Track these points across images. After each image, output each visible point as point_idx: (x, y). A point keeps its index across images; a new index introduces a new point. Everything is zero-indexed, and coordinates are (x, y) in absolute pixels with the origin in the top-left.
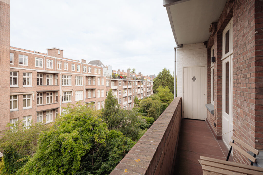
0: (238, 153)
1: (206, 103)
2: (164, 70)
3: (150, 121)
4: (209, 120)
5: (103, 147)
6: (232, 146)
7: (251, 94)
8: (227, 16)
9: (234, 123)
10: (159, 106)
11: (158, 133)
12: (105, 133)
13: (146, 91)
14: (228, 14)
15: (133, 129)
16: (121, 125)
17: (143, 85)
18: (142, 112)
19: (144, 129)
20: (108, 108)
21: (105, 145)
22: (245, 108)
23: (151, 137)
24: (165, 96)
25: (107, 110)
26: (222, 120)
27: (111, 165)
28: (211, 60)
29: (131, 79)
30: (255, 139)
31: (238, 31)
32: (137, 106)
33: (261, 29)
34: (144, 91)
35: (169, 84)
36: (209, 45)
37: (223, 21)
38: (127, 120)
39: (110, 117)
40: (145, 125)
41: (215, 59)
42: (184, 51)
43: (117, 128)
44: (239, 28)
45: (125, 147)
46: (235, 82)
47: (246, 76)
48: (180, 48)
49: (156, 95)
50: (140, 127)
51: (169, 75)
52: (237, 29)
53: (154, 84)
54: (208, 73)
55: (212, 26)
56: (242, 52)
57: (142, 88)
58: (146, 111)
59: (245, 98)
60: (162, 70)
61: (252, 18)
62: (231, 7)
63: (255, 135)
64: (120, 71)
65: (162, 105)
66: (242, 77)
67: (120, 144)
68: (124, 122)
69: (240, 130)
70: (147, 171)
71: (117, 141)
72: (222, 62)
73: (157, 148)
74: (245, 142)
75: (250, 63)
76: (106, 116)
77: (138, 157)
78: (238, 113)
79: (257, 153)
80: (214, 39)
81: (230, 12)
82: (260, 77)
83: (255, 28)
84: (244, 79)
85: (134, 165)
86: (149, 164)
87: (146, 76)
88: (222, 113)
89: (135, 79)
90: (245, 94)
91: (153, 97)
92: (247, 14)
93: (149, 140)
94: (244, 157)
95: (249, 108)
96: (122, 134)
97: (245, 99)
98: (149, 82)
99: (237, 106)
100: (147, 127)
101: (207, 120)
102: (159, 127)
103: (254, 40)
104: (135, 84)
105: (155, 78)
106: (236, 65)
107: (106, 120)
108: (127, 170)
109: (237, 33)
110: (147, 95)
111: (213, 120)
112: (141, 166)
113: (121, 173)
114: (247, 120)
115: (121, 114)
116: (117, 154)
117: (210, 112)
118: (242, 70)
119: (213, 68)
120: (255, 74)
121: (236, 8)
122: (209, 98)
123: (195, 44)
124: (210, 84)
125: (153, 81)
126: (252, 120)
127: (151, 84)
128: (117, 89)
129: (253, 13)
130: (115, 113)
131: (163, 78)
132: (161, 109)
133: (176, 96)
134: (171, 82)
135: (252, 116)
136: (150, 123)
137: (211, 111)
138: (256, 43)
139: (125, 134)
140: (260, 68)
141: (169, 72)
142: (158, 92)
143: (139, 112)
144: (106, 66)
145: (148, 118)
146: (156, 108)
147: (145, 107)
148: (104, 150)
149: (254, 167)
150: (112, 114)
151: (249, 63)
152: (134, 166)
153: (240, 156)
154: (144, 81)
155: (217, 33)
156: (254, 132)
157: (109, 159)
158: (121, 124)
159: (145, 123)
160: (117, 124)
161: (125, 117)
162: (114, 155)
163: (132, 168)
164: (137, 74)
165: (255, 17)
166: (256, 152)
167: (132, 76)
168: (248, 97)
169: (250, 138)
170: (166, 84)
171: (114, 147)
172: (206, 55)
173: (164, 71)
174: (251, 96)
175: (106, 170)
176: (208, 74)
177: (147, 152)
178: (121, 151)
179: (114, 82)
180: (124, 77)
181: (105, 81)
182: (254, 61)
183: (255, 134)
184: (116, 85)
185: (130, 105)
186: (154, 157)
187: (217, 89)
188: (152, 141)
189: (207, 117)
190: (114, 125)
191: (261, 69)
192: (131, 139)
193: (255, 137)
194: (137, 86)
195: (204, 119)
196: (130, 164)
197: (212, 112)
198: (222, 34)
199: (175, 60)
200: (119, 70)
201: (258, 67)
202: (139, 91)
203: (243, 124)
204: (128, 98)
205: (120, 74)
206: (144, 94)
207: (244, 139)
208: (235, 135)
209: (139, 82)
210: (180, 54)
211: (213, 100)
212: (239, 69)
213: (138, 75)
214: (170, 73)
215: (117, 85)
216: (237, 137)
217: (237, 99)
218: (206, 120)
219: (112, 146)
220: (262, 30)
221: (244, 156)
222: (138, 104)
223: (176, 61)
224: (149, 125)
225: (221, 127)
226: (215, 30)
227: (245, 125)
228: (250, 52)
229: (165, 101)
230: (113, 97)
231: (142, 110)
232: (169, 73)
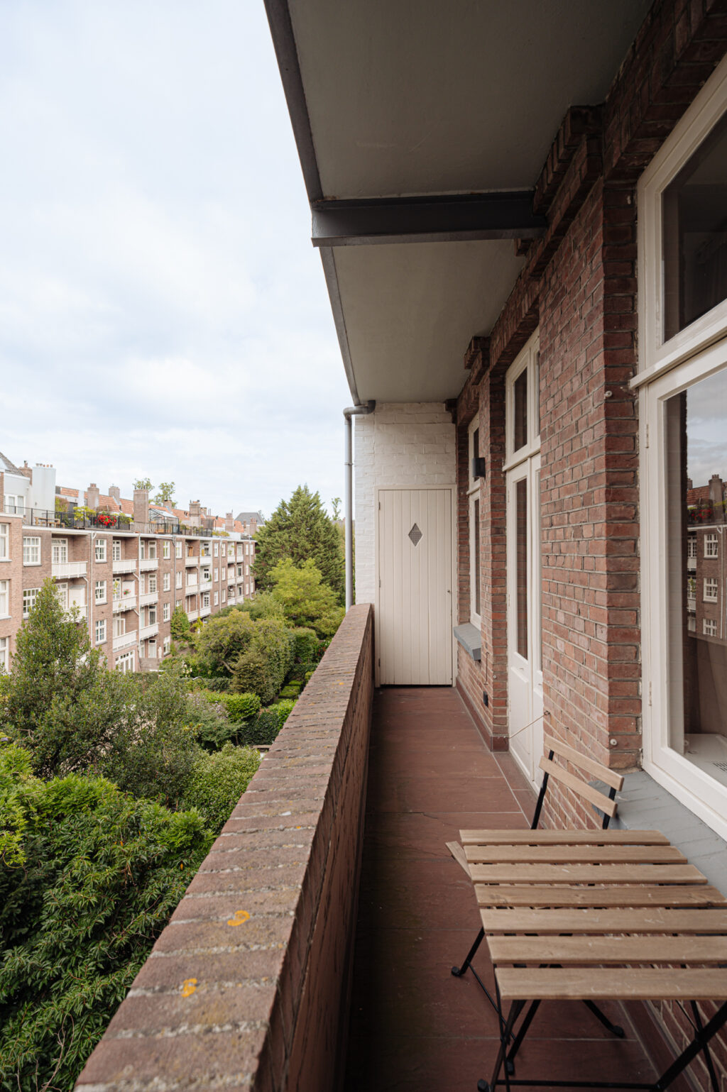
0: (559, 791)
1: (456, 623)
2: (298, 493)
3: (241, 711)
4: (466, 682)
5: (9, 874)
6: (548, 772)
7: (597, 593)
8: (521, 323)
9: (547, 689)
10: (280, 643)
11: (309, 771)
12: (20, 798)
13: (226, 580)
14: (524, 316)
15: (167, 756)
16: (108, 746)
17: (208, 555)
18: (209, 672)
19: (220, 749)
20: (33, 672)
21: (21, 859)
22: (580, 637)
23: (283, 796)
24: (303, 600)
25: (28, 680)
26: (506, 679)
27: (53, 953)
28: (468, 467)
29: (154, 528)
30: (609, 736)
31: (555, 382)
32: (183, 649)
33: (621, 385)
34: (216, 580)
35: (316, 550)
36: (462, 414)
37: (510, 337)
38: (138, 720)
39: (48, 713)
40: (219, 729)
41: (484, 464)
42: (381, 428)
43: (85, 765)
44: (560, 372)
45: (130, 847)
46: (547, 550)
47: (582, 533)
48: (365, 416)
49: (267, 598)
50: (199, 740)
51: (316, 515)
52: (553, 371)
53: (257, 551)
54: (460, 513)
55: (473, 350)
56: (570, 452)
57: (205, 568)
58: (225, 668)
59: (578, 603)
60: (291, 496)
61: (595, 344)
62: (535, 296)
63: (610, 725)
64: (101, 493)
65: (293, 637)
66: (567, 535)
67: (105, 837)
68: (119, 730)
69: (564, 712)
70: (285, 958)
71: (89, 829)
72: (505, 479)
73: (311, 840)
74: (580, 749)
75: (593, 492)
76: (27, 713)
77: (237, 902)
78: (557, 656)
79: (619, 782)
80: (481, 396)
81: (529, 309)
82: (618, 537)
83: (604, 381)
84: (576, 543)
85: (222, 949)
86: (291, 921)
87: (225, 517)
88: (506, 657)
89: (175, 529)
90: (579, 592)
91: (253, 604)
92: (582, 329)
93: (273, 811)
94: (579, 802)
95: (592, 638)
96: (115, 786)
97: (580, 607)
98: (238, 543)
99: (553, 629)
100: (229, 739)
101: (459, 686)
102: (307, 745)
103: (603, 418)
104: (173, 554)
105: (261, 526)
106: (551, 495)
107: (24, 733)
108: (194, 981)
109: (552, 386)
110: (229, 597)
111: (478, 682)
112: (256, 943)
113: (166, 1008)
114: (586, 676)
115: (106, 695)
116: (88, 889)
117: (467, 653)
118: (568, 513)
119: (478, 495)
120: (607, 526)
121: (550, 301)
122: (464, 602)
123: (417, 404)
124: (468, 552)
125: (251, 539)
126: (600, 675)
127: (244, 552)
128: (82, 578)
129: (599, 330)
130: (72, 691)
131: (293, 525)
132: (288, 653)
133: (353, 602)
134: (324, 542)
135: (600, 662)
136: (244, 720)
137: (474, 650)
138: (608, 429)
139: (129, 785)
140: (618, 509)
141: (318, 501)
142: (276, 583)
143: (192, 675)
144: (19, 465)
145: (236, 697)
146: (267, 650)
147: (221, 651)
148: (12, 888)
149: (612, 834)
150: (56, 698)
151: (590, 490)
152: (226, 953)
153: (566, 799)
154: (215, 538)
155: (490, 376)
156: (607, 715)
157: (45, 925)
158: (106, 740)
159: (222, 720)
160: (86, 744)
161: (129, 704)
162: (72, 896)
163: (217, 965)
164: (183, 506)
165: (604, 343)
166: (613, 779)
167: (157, 518)
168: (587, 602)
169: (595, 736)
170: (307, 551)
171: (71, 857)
172: (452, 448)
173: (298, 500)
174: (597, 598)
175: (29, 982)
176: (460, 518)
177: (273, 870)
178: (110, 872)
179: (66, 546)
180: (122, 523)
181: (18, 537)
182: (604, 486)
183: (609, 721)
184: (75, 558)
185: (152, 648)
186: (305, 884)
187: (493, 572)
188: (288, 813)
189: (459, 674)
190: (68, 750)
191: (621, 511)
192: (158, 806)
193: (609, 731)
194: (183, 559)
195: (449, 683)
196: (202, 947)
197: (477, 652)
198: (503, 382)
199: (347, 462)
200: (93, 488)
201: (614, 504)
202: (194, 584)
203: (575, 691)
204: (141, 614)
205: (97, 504)
206: (216, 595)
207: (579, 740)
208: (551, 730)
209: (195, 545)
210: (366, 438)
211: (478, 612)
212: (559, 506)
213: (186, 513)
214: (321, 508)
215: (83, 559)
216: (555, 738)
217: (555, 607)
218: (454, 685)
219: (60, 855)
220: (622, 388)
221: (578, 796)
222: (186, 638)
223: (350, 465)
224: (239, 727)
225: (505, 703)
226: (483, 365)
227: (579, 694)
228: (592, 454)
229: (303, 618)
230: (61, 615)
231: (208, 664)
232: (319, 507)
